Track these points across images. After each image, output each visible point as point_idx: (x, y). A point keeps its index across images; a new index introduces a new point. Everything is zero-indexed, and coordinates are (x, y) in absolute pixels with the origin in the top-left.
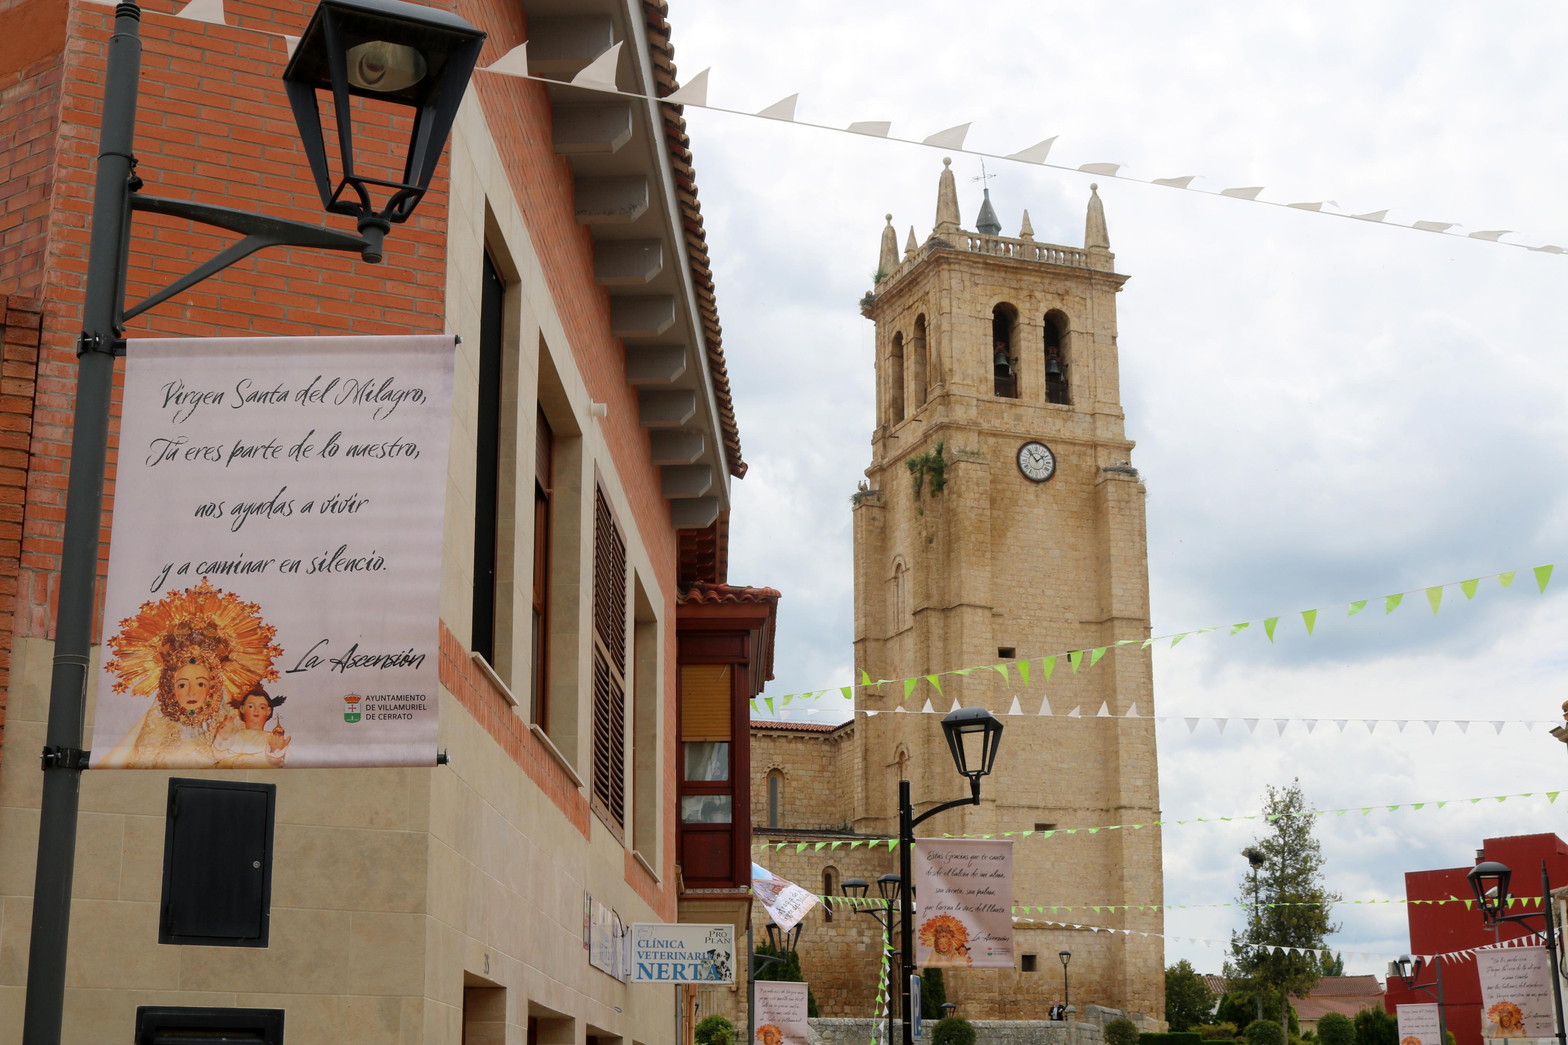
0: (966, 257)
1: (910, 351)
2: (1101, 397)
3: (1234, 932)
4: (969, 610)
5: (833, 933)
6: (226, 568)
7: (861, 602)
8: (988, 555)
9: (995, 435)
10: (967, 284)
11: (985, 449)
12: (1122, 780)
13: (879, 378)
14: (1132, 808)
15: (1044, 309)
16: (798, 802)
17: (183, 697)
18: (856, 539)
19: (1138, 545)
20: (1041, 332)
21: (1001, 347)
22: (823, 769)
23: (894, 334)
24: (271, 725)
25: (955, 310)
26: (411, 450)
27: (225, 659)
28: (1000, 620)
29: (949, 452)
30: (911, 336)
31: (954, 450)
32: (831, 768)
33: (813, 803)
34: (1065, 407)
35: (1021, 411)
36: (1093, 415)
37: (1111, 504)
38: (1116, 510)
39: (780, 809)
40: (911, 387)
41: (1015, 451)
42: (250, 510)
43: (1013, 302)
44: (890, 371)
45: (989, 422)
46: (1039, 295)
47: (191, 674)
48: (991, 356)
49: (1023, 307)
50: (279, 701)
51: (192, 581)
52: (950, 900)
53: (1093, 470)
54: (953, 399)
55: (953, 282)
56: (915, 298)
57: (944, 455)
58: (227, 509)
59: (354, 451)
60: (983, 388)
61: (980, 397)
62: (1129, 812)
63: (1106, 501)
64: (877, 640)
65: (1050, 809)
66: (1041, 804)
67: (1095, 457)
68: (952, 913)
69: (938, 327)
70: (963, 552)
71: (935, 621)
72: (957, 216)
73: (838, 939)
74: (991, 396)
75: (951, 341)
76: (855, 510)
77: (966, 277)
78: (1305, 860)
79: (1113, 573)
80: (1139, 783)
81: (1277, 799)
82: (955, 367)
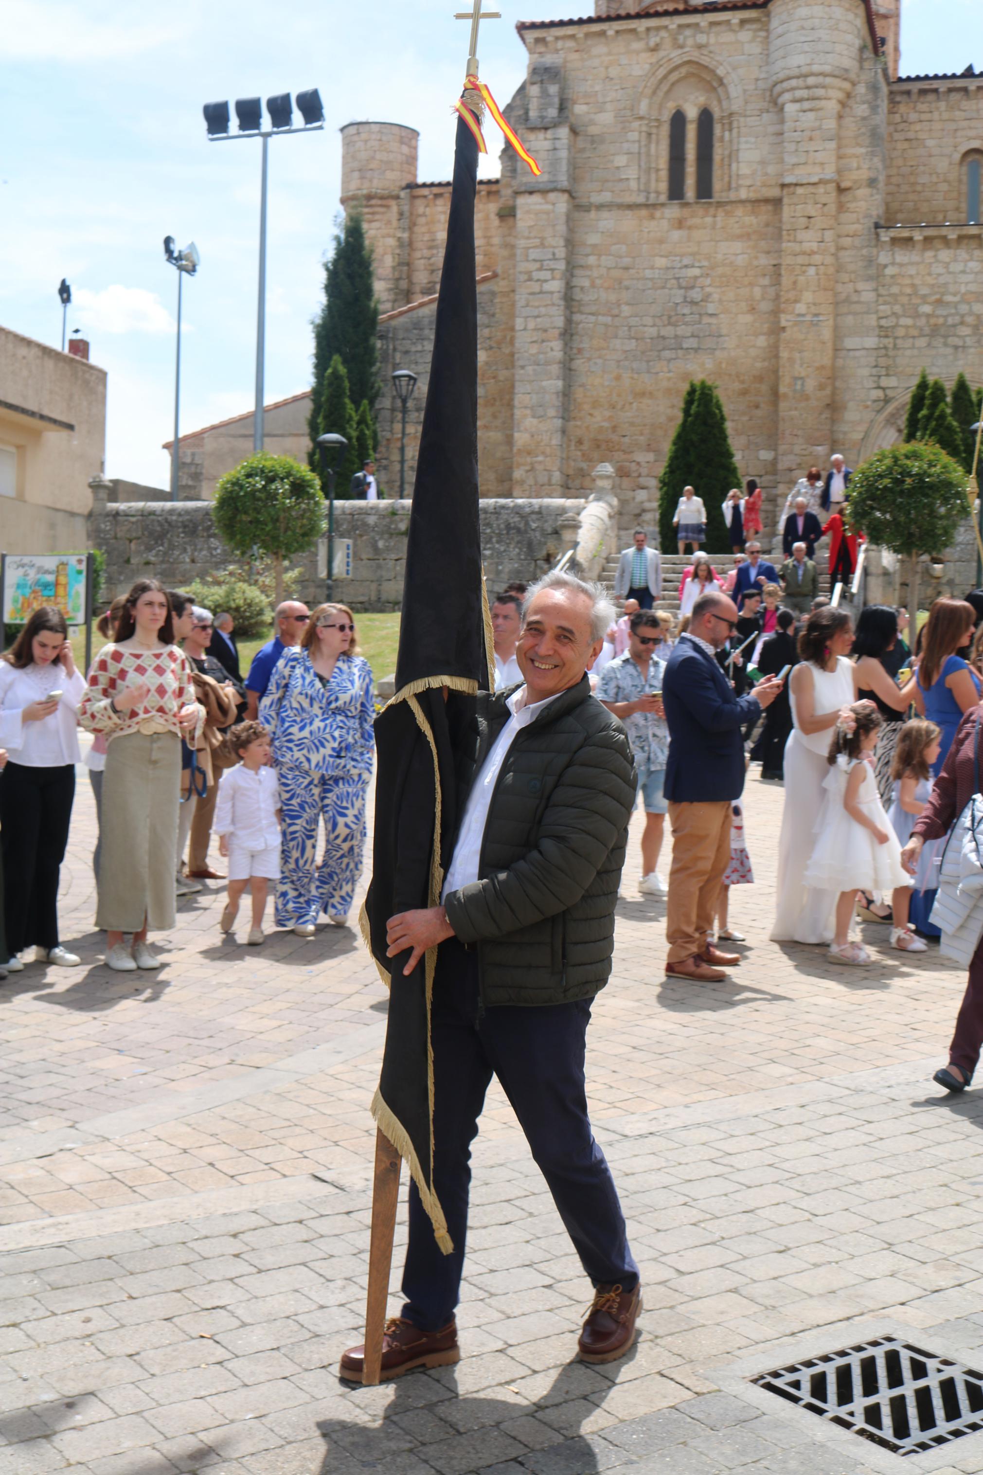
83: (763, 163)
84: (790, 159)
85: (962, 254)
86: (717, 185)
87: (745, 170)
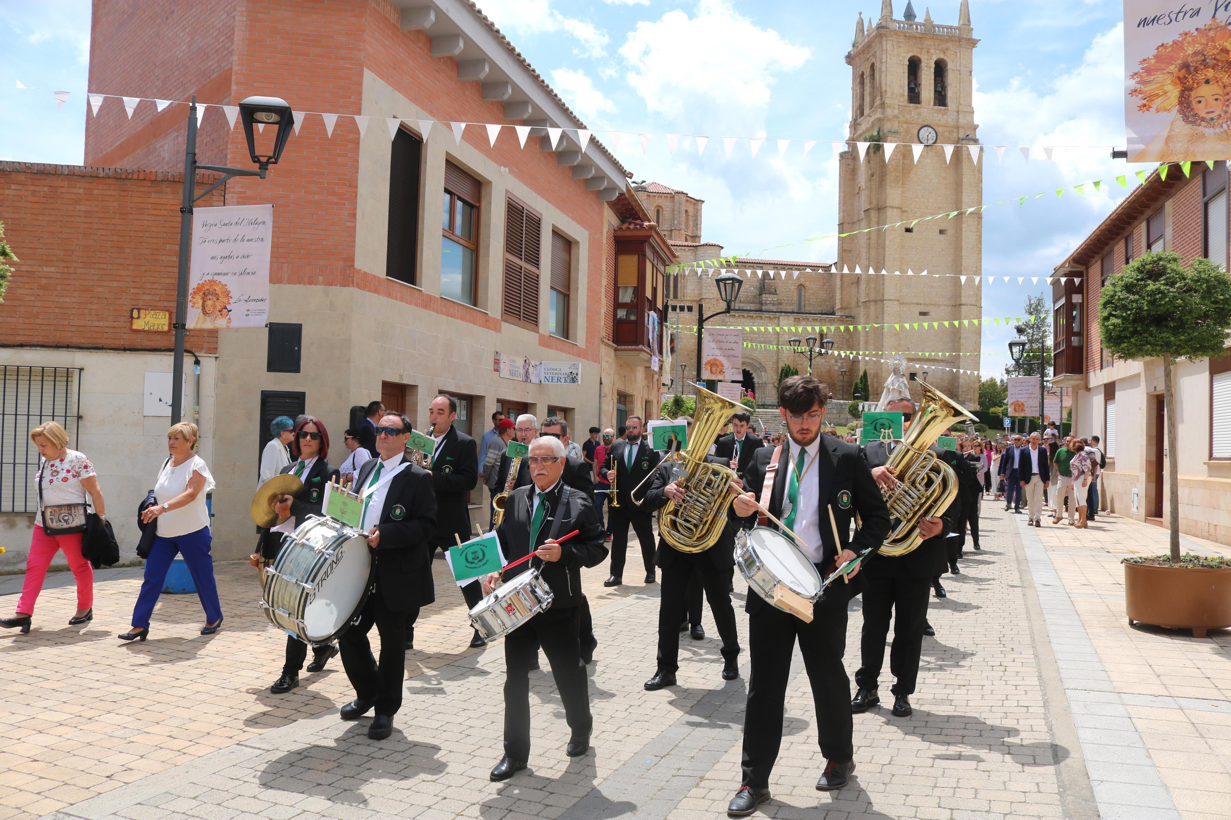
0: (895, 33)
1: (867, 81)
2: (962, 101)
3: (1007, 365)
4: (890, 209)
5: (823, 361)
6: (219, 274)
7: (842, 205)
8: (901, 182)
9: (907, 123)
10: (895, 47)
11: (902, 130)
12: (963, 291)
13: (853, 95)
14: (966, 305)
15: (935, 58)
16: (811, 300)
17: (207, 309)
18: (840, 175)
19: (977, 177)
20: (933, 70)
21: (912, 78)
22: (824, 284)
23: (860, 73)
24: (228, 317)
25: (888, 60)
26: (262, 240)
27: (218, 299)
28: (906, 214)
29: (883, 131)
30: (868, 73)
31: (886, 131)
32: (828, 284)
33: (819, 300)
34: (943, 108)
35: (921, 110)
36: (958, 112)
37: (964, 156)
38: (966, 160)
39: (803, 303)
40: (867, 99)
41: (917, 131)
42: (224, 258)
43: (919, 55)
44: (858, 91)
45: (904, 116)
46: (932, 51)
47: (209, 303)
48: (906, 83)
49: (924, 58)
50: (230, 311)
51: (210, 278)
52: (717, 352)
53: (957, 139)
54: (886, 105)
55: (888, 46)
56: (870, 54)
57: (881, 134)
58: (219, 257)
59: (248, 240)
60: (902, 99)
61: (900, 104)
62: (965, 307)
63: (962, 155)
64: (849, 223)
65: (927, 305)
66: (922, 302)
67: (958, 133)
68: (717, 358)
69: (880, 69)
70: (888, 181)
71: (873, 214)
72: (891, 13)
73: (826, 364)
74: (906, 103)
75: (886, 76)
76: (840, 161)
77: (895, 43)
78: (1045, 331)
79: (964, 191)
80: (971, 293)
81: (1032, 302)
82: (888, 89)
83: (693, 290)
84: (704, 291)
85: (748, 320)
86: (679, 295)
87: (688, 292)
